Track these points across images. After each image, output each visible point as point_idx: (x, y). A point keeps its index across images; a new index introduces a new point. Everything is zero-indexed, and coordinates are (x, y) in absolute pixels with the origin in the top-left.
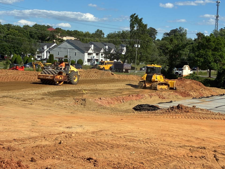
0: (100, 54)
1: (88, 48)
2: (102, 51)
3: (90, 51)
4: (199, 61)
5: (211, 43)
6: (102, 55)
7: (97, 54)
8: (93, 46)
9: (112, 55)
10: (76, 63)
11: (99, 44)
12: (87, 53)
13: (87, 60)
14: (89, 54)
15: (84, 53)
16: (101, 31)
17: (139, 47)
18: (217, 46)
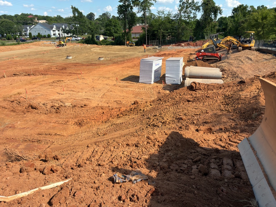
0: (60, 30)
1: (52, 28)
2: (61, 29)
3: (54, 29)
4: (107, 33)
5: (112, 23)
6: (61, 31)
7: (59, 31)
8: (55, 26)
9: (67, 30)
10: (47, 36)
11: (59, 25)
12: (52, 31)
13: (53, 35)
14: (54, 31)
15: (50, 31)
16: (60, 16)
17: (78, 26)
18: (115, 25)
